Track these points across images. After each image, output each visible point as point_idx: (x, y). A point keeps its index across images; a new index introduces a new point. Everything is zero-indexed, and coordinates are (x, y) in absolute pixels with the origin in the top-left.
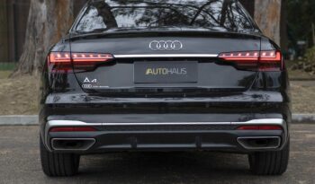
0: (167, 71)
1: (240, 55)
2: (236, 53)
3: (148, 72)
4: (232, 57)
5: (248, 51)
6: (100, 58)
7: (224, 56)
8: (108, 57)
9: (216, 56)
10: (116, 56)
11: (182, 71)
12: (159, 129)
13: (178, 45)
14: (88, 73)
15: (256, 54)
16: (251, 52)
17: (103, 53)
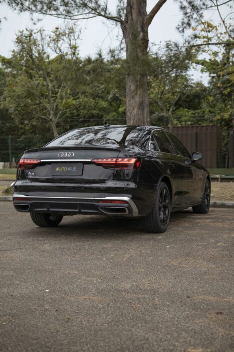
0: (67, 169)
1: (109, 160)
2: (102, 159)
3: (57, 170)
4: (100, 161)
5: (110, 158)
6: (35, 161)
7: (95, 161)
8: (39, 161)
9: (90, 160)
10: (42, 161)
11: (74, 169)
12: (58, 201)
13: (72, 154)
14: (30, 170)
15: (114, 160)
16: (112, 158)
17: (37, 159)
